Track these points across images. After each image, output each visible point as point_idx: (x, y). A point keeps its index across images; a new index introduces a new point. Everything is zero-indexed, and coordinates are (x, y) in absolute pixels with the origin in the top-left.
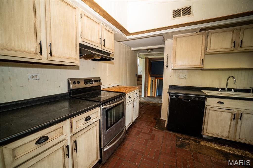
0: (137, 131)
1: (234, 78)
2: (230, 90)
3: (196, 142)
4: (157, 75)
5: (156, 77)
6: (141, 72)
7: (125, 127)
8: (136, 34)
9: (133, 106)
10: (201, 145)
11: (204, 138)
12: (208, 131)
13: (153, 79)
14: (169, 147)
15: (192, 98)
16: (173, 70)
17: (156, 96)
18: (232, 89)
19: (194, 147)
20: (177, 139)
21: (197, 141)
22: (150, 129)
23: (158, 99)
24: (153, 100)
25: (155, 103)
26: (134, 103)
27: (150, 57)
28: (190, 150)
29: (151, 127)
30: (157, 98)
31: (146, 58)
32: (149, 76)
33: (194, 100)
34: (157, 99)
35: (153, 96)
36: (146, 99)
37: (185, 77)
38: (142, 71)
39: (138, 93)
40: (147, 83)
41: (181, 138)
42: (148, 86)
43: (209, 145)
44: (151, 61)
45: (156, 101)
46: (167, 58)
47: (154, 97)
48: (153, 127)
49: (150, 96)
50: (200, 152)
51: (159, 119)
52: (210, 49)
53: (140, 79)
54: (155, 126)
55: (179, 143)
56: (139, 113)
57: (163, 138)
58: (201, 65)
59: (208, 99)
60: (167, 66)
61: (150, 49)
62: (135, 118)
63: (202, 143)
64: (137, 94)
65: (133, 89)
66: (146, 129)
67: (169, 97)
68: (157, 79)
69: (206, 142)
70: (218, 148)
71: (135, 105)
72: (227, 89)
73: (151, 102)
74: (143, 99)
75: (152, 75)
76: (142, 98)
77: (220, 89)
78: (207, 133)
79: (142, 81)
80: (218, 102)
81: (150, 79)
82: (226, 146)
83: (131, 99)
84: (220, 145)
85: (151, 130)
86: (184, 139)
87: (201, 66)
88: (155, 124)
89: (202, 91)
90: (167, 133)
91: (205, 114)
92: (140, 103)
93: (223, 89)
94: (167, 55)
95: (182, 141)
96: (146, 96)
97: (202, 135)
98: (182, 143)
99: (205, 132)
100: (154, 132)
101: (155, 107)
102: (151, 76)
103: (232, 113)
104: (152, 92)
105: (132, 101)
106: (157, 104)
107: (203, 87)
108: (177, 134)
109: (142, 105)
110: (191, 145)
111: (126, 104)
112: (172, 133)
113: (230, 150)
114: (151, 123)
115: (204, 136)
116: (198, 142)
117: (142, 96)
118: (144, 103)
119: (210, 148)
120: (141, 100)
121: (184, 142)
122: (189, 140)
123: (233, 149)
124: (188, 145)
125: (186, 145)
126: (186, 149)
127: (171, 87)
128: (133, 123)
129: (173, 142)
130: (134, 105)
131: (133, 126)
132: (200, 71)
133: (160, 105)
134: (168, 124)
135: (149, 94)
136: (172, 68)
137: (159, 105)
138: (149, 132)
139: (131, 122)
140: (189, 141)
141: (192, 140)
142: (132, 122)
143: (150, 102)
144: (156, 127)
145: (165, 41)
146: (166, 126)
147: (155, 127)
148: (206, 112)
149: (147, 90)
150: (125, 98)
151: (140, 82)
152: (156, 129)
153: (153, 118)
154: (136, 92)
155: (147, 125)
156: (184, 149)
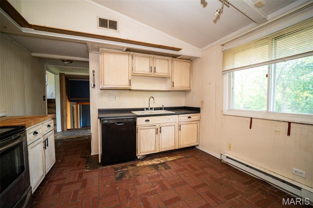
0: (56, 186)
1: (153, 98)
2: (151, 109)
3: (133, 166)
4: (79, 99)
5: (78, 102)
6: (52, 96)
7: (31, 188)
8: (42, 29)
9: (45, 148)
10: (138, 167)
11: (139, 159)
12: (141, 151)
13: (74, 105)
14: (108, 186)
15: (125, 120)
16: (101, 89)
17: (79, 128)
18: (152, 108)
19: (133, 172)
20: (115, 171)
21: (133, 164)
22: (79, 174)
23: (84, 131)
24: (77, 133)
25: (80, 137)
26: (45, 142)
27: (66, 73)
28: (130, 177)
29: (79, 170)
30: (81, 129)
31: (60, 73)
32: (68, 100)
33: (126, 121)
34: (82, 131)
35: (76, 127)
36: (66, 133)
37: (115, 99)
38: (54, 93)
39: (52, 125)
40: (64, 110)
41: (119, 168)
42: (67, 115)
43: (144, 164)
44: (70, 79)
45: (81, 134)
46: (94, 75)
47: (77, 129)
48: (83, 169)
49: (70, 128)
50: (138, 174)
51: (90, 155)
52: (135, 71)
53: (51, 105)
54: (85, 166)
55: (117, 175)
56: (56, 156)
57: (99, 178)
58: (129, 85)
59: (138, 119)
60: (94, 85)
61: (68, 61)
62: (49, 167)
63: (138, 165)
64: (49, 126)
65: (41, 119)
66: (72, 177)
67: (101, 123)
68: (79, 105)
69: (141, 162)
70: (150, 163)
71: (48, 145)
72: (149, 108)
73: (74, 137)
74: (60, 135)
75: (71, 99)
76: (58, 134)
77: (145, 109)
78: (140, 153)
79: (55, 108)
80: (146, 121)
81: (69, 104)
82: (154, 159)
83: (38, 136)
84: (151, 160)
85: (81, 175)
86: (122, 168)
87: (129, 87)
88: (85, 164)
89: (132, 112)
90: (102, 170)
91: (138, 134)
92: (56, 142)
93: (147, 109)
94: (94, 71)
95: (121, 171)
96: (65, 130)
97: (137, 157)
98: (121, 173)
99: (139, 152)
100: (84, 177)
101: (81, 141)
102: (70, 101)
103: (155, 128)
104: (74, 123)
105: (42, 139)
106: (83, 137)
107: (132, 109)
108: (114, 166)
109: (59, 144)
110: (129, 172)
111: (28, 147)
112: (108, 167)
113: (157, 161)
114: (79, 165)
115: (138, 158)
116: (135, 166)
117: (57, 131)
118: (63, 140)
119: (145, 166)
120: (57, 137)
121: (122, 171)
122: (126, 167)
123: (159, 159)
124: (127, 173)
125: (125, 174)
126: (126, 178)
127: (100, 111)
128: (47, 175)
129: (112, 177)
130: (46, 145)
131: (47, 182)
132: (128, 91)
133: (88, 137)
134: (102, 158)
135: (69, 127)
136: (101, 88)
137: (86, 138)
138: (78, 179)
139: (43, 176)
140: (128, 168)
141: (130, 165)
142: (45, 175)
143: (72, 137)
144: (87, 168)
145: (90, 54)
146: (100, 161)
147: (85, 169)
148: (137, 133)
149: (65, 120)
150: (25, 135)
151: (52, 110)
152: (88, 170)
153: (81, 157)
154: (47, 123)
155: (72, 171)
156: (124, 179)
